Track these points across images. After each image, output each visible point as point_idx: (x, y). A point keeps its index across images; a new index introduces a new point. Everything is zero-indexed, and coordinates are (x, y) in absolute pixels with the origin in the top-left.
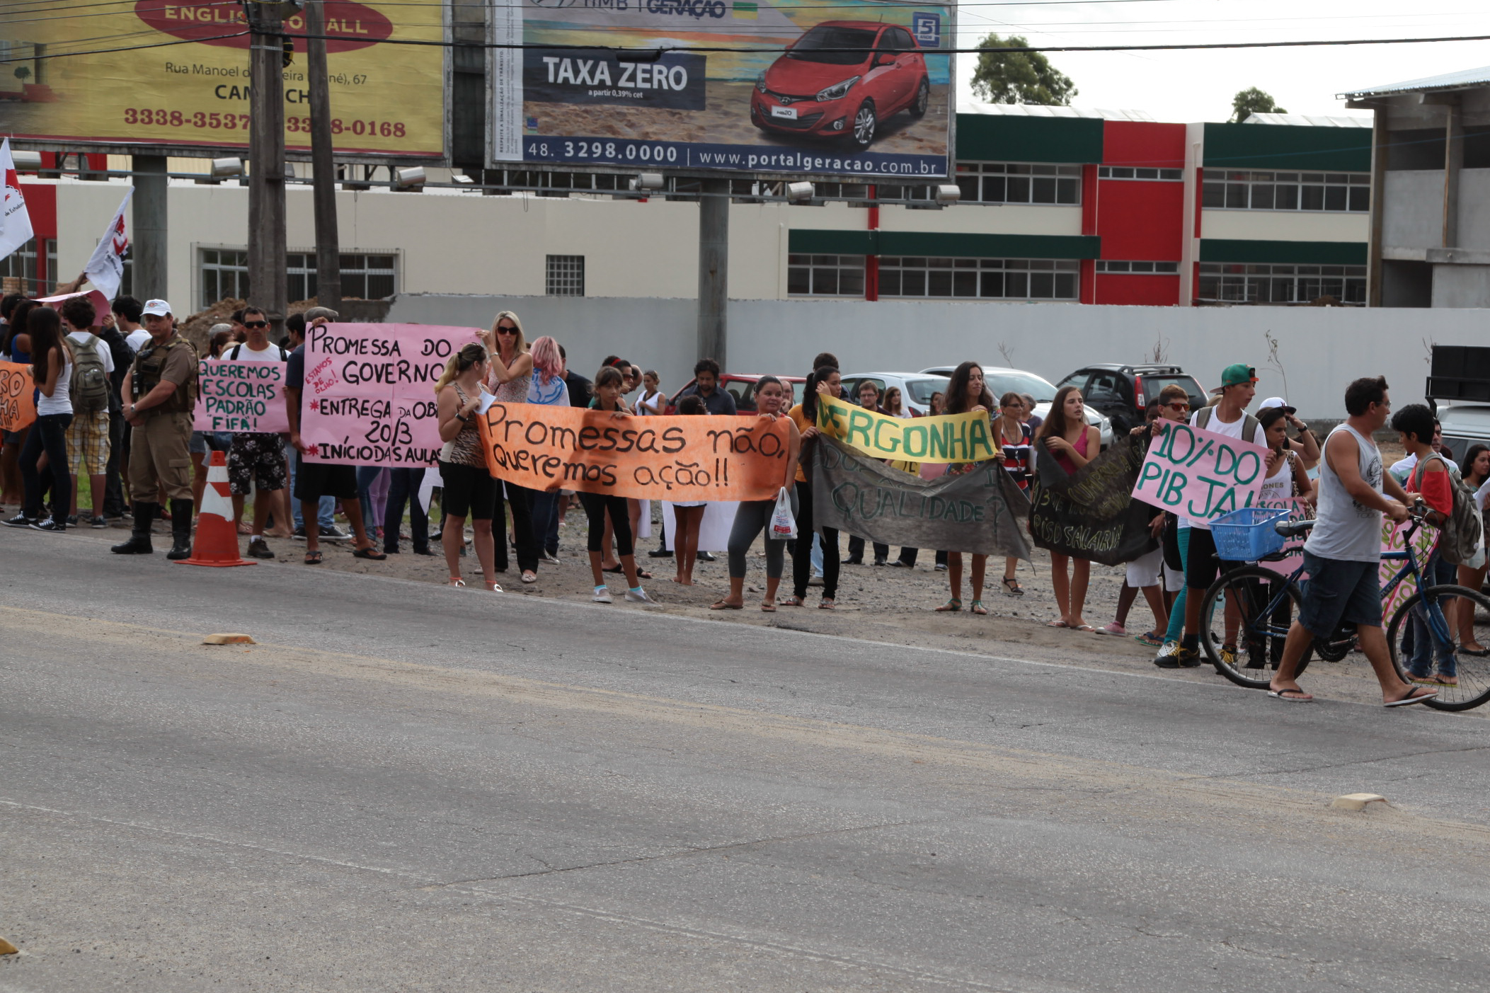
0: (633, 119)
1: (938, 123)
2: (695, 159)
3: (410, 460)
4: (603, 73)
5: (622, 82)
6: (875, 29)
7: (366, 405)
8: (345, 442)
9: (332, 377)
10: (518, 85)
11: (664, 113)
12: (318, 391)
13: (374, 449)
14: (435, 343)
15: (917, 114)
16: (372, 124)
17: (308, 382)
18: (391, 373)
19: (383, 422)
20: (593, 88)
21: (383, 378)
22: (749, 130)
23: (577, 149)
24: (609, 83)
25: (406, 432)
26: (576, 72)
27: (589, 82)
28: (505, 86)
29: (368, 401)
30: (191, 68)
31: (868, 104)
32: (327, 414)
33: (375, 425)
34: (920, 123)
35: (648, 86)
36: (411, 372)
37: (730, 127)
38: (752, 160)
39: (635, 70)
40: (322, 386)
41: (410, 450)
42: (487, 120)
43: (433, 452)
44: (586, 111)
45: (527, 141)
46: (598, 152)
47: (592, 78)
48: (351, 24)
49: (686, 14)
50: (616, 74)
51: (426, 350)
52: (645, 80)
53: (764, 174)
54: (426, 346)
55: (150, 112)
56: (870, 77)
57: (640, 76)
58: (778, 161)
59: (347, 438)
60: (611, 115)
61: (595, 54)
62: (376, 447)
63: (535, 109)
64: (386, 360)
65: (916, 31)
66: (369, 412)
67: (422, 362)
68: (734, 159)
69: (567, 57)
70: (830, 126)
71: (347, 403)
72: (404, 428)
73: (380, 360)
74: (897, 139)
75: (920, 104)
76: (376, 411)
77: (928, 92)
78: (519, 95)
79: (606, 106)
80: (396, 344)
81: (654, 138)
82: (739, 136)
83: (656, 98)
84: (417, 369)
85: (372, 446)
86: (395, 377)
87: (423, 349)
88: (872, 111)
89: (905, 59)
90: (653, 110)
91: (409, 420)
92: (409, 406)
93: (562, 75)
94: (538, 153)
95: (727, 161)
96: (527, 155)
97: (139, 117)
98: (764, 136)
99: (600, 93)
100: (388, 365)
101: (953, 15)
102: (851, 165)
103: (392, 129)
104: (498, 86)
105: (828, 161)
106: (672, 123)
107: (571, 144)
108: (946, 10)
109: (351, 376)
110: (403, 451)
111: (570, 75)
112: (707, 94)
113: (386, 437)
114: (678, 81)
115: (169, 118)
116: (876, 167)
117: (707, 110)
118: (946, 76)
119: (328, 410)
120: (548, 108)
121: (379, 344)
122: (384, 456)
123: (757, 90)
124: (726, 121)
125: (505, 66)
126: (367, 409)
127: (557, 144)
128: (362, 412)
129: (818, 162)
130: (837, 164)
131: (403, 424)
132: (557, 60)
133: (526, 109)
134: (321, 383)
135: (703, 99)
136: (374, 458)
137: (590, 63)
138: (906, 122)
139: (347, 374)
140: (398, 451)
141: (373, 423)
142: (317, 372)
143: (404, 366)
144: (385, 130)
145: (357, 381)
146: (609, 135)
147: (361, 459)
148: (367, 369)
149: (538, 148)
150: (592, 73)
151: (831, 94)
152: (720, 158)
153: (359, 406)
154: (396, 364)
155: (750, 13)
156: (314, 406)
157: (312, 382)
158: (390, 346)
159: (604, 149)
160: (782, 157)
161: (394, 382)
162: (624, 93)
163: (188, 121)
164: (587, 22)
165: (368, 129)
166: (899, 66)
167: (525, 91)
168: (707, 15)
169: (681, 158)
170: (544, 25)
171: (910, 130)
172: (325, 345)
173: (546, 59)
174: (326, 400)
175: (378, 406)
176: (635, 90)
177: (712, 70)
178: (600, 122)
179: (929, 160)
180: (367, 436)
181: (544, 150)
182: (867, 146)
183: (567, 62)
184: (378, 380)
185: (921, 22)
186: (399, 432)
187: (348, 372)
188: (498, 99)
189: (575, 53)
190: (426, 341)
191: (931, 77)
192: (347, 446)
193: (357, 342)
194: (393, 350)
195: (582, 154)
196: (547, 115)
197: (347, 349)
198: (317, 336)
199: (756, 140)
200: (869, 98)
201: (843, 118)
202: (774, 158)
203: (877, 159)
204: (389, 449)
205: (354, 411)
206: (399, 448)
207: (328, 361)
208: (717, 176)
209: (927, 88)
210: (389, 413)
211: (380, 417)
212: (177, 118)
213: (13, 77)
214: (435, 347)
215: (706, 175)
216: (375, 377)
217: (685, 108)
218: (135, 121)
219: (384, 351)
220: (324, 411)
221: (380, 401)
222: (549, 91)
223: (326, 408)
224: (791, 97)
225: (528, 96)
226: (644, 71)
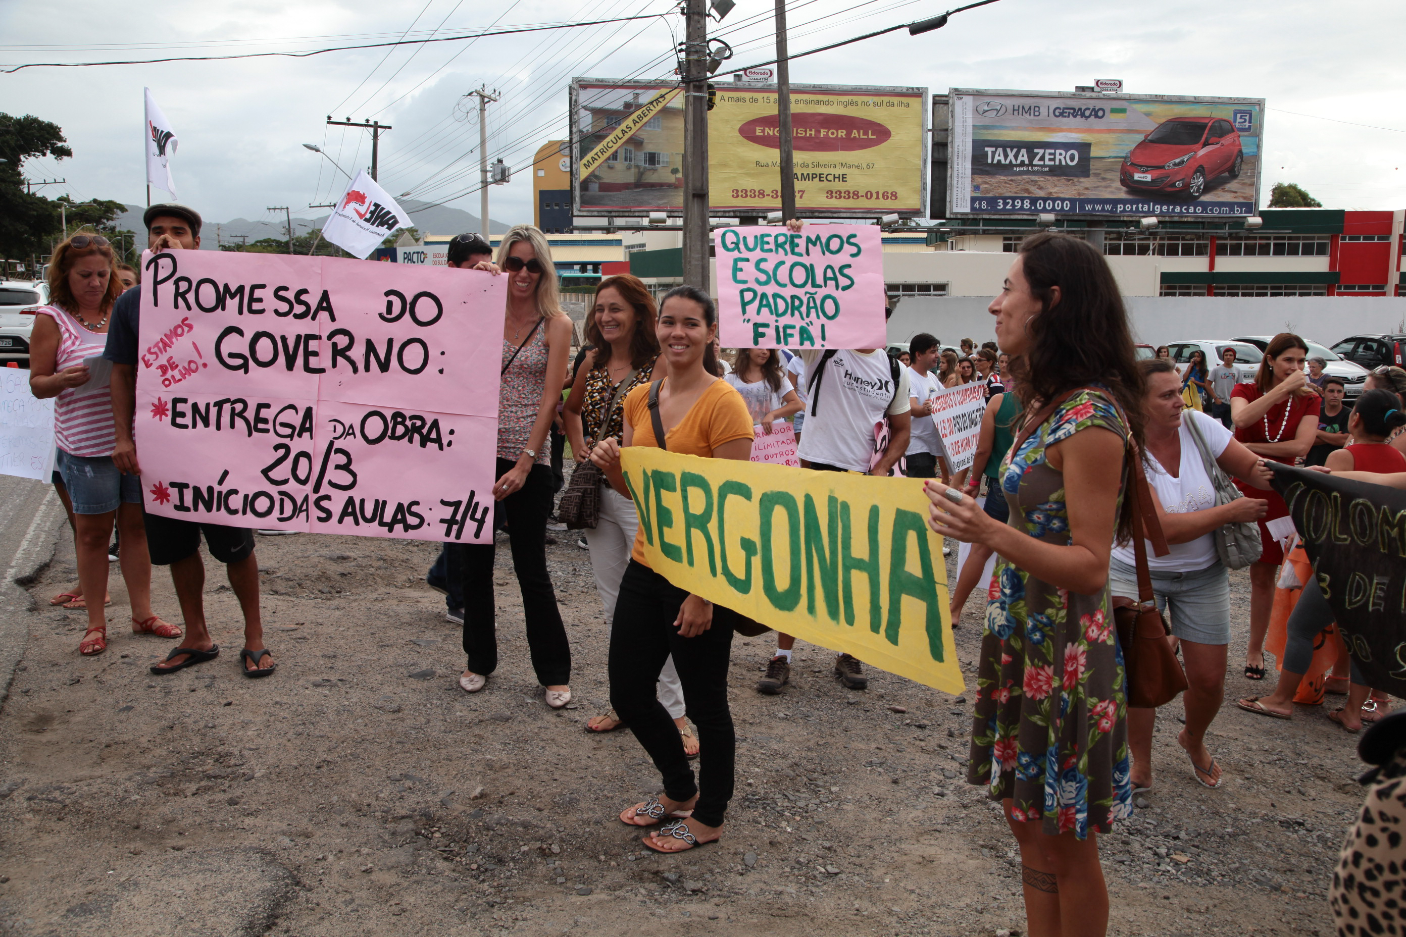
0: (1042, 184)
1: (1248, 181)
2: (1082, 208)
3: (349, 520)
4: (1024, 156)
5: (1036, 162)
6: (1206, 121)
7: (264, 413)
8: (221, 482)
9: (196, 357)
10: (969, 165)
11: (1063, 180)
12: (167, 383)
13: (277, 497)
14: (409, 299)
15: (1234, 175)
16: (877, 193)
17: (148, 365)
18: (315, 354)
19: (297, 445)
20: (1017, 166)
21: (300, 361)
22: (1119, 189)
23: (1005, 204)
24: (1027, 162)
25: (346, 467)
26: (1006, 156)
27: (1014, 162)
28: (960, 166)
29: (268, 406)
30: (770, 164)
31: (1200, 170)
32: (185, 427)
33: (282, 452)
34: (1235, 181)
35: (1052, 163)
36: (358, 353)
37: (1106, 187)
38: (1120, 207)
39: (1044, 153)
40: (176, 373)
41: (351, 501)
42: (948, 188)
43: (400, 506)
44: (1012, 180)
45: (973, 200)
46: (1018, 204)
47: (1016, 159)
48: (866, 133)
49: (1079, 117)
50: (1032, 156)
51: (389, 311)
52: (1050, 160)
53: (1128, 216)
54: (390, 304)
55: (746, 191)
56: (1202, 152)
57: (1047, 157)
58: (1137, 208)
59: (226, 473)
60: (1028, 182)
61: (1018, 145)
62: (281, 493)
63: (979, 180)
64: (305, 327)
65: (1235, 121)
66: (270, 426)
67: (381, 332)
68: (1108, 207)
69: (1000, 147)
70: (1173, 185)
71: (227, 407)
72: (342, 460)
73: (292, 328)
74: (1219, 192)
75: (1236, 169)
76: (283, 425)
77: (1242, 161)
78: (969, 172)
79: (1025, 177)
80: (325, 296)
81: (1055, 195)
82: (1112, 193)
83: (1057, 171)
84: (370, 347)
85: (273, 490)
86: (324, 360)
87: (384, 310)
88: (1203, 175)
89: (1227, 140)
90: (1055, 178)
91: (353, 444)
92: (353, 418)
93: (997, 158)
94: (980, 207)
95: (1103, 209)
96: (973, 208)
97: (740, 194)
98: (1128, 193)
99: (1021, 169)
100: (310, 337)
101: (1262, 111)
102: (1187, 209)
103: (890, 195)
104: (955, 166)
105: (1171, 207)
106: (1067, 186)
107: (1001, 201)
108: (1257, 107)
109: (231, 355)
110: (336, 505)
111: (1002, 158)
112: (1091, 167)
113: (302, 476)
114: (1072, 159)
115: (757, 194)
116: (1204, 210)
117: (1091, 177)
118: (1255, 150)
119: (188, 420)
120: (987, 179)
121: (290, 295)
122: (297, 510)
123: (1124, 165)
124: (1104, 184)
125: (960, 154)
126: (265, 421)
127: (992, 201)
128: (256, 425)
129: (1165, 208)
130: (1178, 209)
131: (339, 451)
132: (994, 149)
133: (973, 180)
134: (174, 367)
135: (1089, 170)
136: (276, 513)
137: (1015, 150)
138: (1226, 181)
139: (225, 353)
140: (324, 503)
141: (277, 448)
142: (166, 345)
143: (342, 341)
144: (885, 196)
145: (245, 367)
146: (1026, 195)
147: (249, 514)
148: (264, 345)
149: (980, 204)
150: (1016, 157)
151: (1175, 165)
152: (1098, 207)
153: (250, 414)
154: (325, 336)
155: (1121, 115)
156: (159, 410)
157: (156, 364)
158: (313, 300)
159: (1023, 204)
160: (1140, 206)
161: (322, 371)
162: (1037, 168)
163: (768, 195)
164: (1014, 125)
165: (875, 196)
166: (1223, 145)
167: (972, 169)
168: (1092, 117)
169: (1073, 207)
170: (986, 127)
171: (1228, 186)
172: (177, 294)
173: (986, 149)
174: (185, 401)
175: (289, 417)
176: (1044, 166)
177: (1094, 152)
178: (1020, 187)
179: (1241, 205)
180: (265, 472)
181: (984, 205)
182: (1198, 197)
183: (1000, 150)
184: (290, 366)
185: (1239, 116)
186: (331, 466)
187: (225, 349)
188: (955, 174)
189: (1005, 146)
190: (387, 294)
191: (1244, 151)
192: (225, 488)
193: (241, 289)
194: (320, 308)
195: (1008, 207)
196: (987, 183)
197: (220, 302)
198: (161, 275)
199: (1122, 194)
200: (1201, 166)
201: (1183, 179)
202: (1134, 206)
203: (1205, 205)
204: (306, 498)
205: (239, 423)
206: (328, 498)
207: (185, 325)
208: (1096, 218)
209: (1242, 158)
210: (310, 430)
211: (291, 436)
212: (762, 194)
213: (670, 174)
214: (408, 307)
215: (1089, 218)
216: (282, 359)
217: (1076, 176)
218: (738, 196)
219: (299, 309)
220: (179, 420)
221: (292, 407)
222: (988, 169)
223: (183, 415)
224: (1147, 167)
225: (974, 172)
226: (1050, 154)
